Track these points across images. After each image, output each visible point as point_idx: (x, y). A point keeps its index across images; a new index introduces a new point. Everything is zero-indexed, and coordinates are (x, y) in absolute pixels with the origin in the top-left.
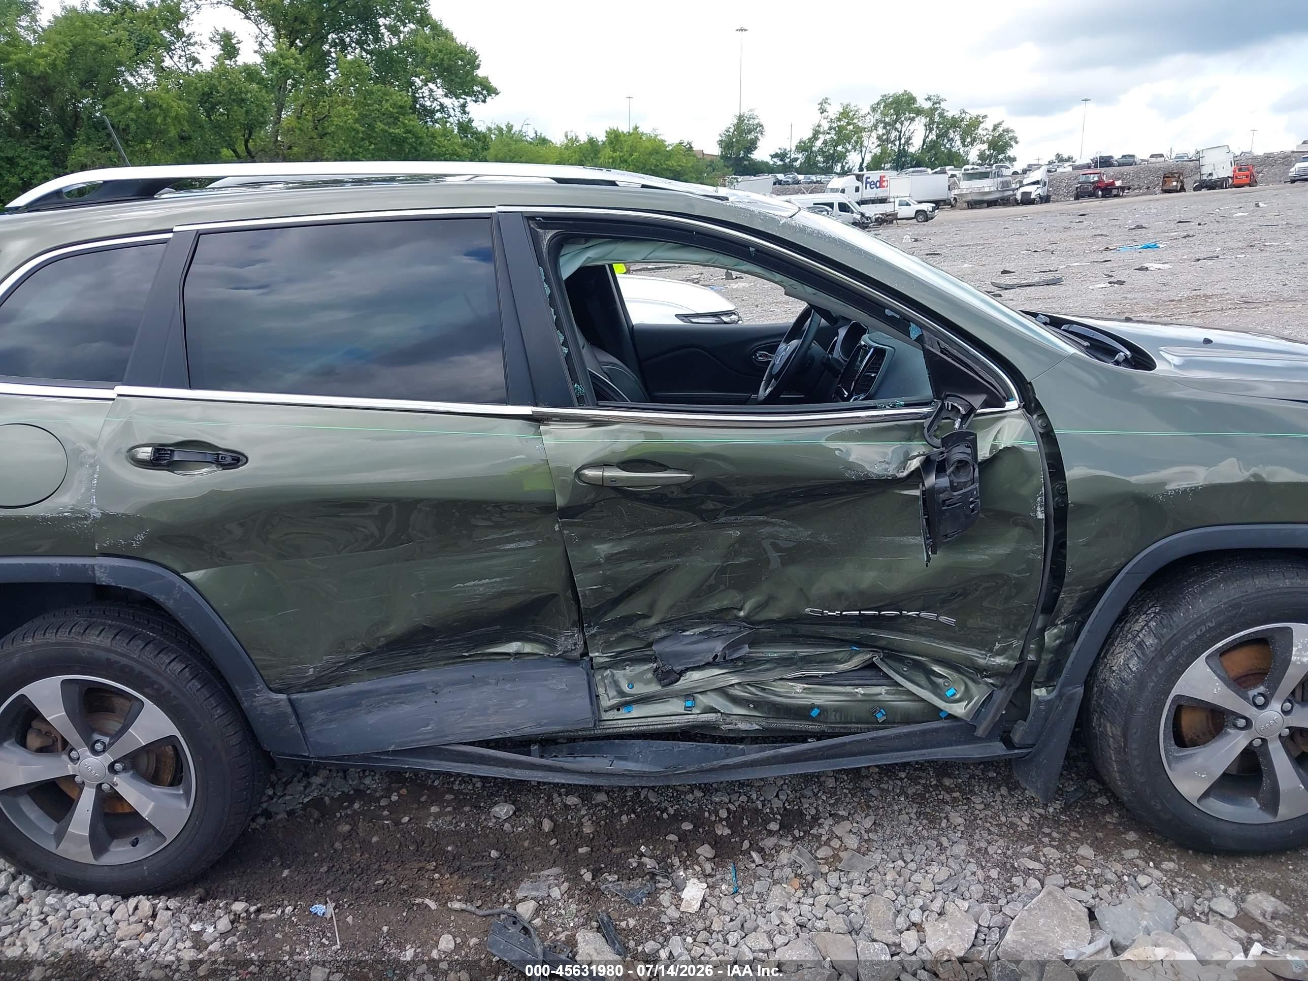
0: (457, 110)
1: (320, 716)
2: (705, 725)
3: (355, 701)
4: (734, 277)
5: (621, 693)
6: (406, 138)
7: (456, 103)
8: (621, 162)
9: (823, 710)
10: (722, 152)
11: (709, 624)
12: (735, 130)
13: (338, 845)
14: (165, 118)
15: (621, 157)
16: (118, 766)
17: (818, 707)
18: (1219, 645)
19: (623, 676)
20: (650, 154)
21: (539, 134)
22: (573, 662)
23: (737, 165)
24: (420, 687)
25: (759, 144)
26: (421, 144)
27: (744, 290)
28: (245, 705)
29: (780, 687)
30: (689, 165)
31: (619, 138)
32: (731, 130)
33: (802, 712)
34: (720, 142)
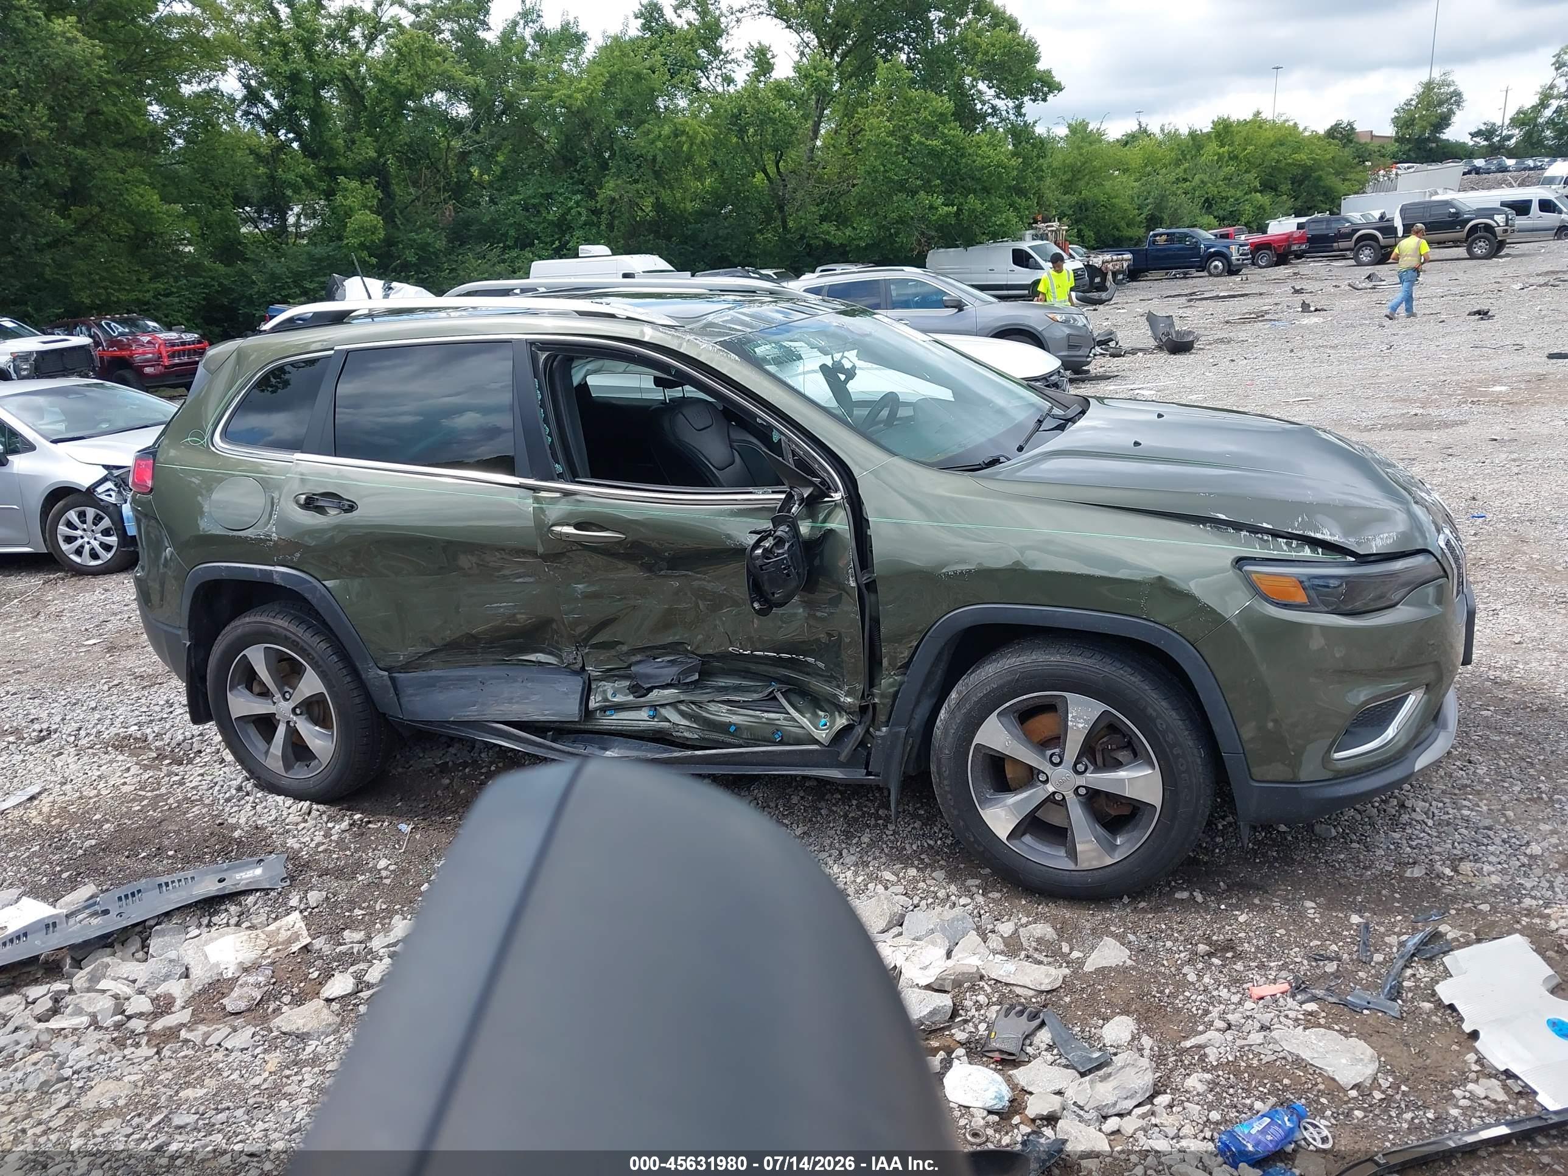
0: (1011, 112)
1: (410, 691)
2: (660, 731)
3: (432, 683)
4: (1312, 309)
5: (606, 700)
6: (945, 150)
7: (1011, 104)
8: (1231, 159)
9: (738, 728)
10: (1397, 133)
11: (674, 654)
12: (1418, 104)
13: (439, 792)
14: (691, 145)
15: (1229, 153)
16: (298, 711)
17: (735, 724)
18: (1007, 705)
19: (608, 687)
20: (1272, 146)
21: (1144, 125)
22: (576, 673)
23: (1419, 149)
24: (473, 678)
25: (1454, 119)
26: (963, 156)
27: (1317, 325)
28: (364, 676)
29: (713, 707)
30: (1329, 156)
31: (1231, 129)
32: (1414, 103)
33: (724, 728)
34: (1396, 121)
